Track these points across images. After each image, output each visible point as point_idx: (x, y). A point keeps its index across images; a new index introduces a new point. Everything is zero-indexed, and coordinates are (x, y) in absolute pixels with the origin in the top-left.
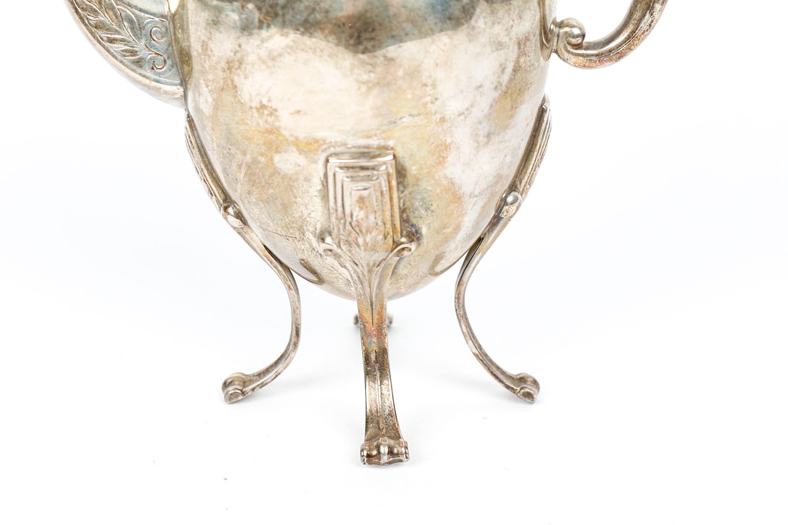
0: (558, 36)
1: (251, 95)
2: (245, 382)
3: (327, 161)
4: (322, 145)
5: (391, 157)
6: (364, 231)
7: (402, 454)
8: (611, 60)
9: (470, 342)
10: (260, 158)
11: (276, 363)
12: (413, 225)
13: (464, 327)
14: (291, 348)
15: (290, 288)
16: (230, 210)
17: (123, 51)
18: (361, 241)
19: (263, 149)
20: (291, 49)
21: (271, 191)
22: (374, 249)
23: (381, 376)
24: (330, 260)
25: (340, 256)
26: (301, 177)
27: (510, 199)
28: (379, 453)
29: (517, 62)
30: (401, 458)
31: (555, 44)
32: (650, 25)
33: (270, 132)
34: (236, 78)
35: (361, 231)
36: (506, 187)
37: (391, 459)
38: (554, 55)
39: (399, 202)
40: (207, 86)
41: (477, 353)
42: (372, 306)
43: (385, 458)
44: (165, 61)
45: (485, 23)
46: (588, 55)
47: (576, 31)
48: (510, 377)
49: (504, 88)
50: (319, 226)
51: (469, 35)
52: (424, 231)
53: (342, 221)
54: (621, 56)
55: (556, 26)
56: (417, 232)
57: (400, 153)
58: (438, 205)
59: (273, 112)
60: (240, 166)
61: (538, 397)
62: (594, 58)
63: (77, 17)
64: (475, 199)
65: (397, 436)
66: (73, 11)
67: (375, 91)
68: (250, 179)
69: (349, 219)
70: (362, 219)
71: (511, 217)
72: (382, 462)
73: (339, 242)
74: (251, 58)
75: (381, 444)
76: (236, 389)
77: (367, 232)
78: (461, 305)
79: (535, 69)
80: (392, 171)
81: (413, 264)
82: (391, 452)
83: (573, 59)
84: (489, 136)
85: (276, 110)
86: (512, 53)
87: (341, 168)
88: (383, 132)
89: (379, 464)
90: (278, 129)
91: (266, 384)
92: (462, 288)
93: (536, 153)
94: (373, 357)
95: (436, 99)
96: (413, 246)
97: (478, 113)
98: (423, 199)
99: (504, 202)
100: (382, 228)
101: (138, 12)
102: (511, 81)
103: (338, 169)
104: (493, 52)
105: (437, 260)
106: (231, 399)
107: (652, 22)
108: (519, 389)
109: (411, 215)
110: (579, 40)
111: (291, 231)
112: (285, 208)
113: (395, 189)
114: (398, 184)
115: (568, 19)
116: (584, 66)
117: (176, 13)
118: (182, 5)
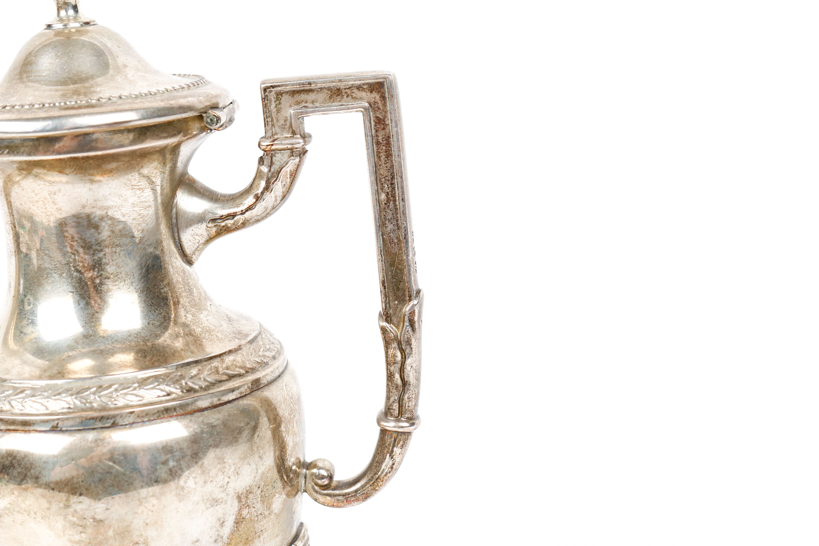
0: (305, 478)
8: (358, 500)
29: (239, 514)
31: (303, 485)
45: (196, 483)
46: (335, 495)
47: (324, 472)
51: (178, 495)
54: (367, 497)
55: (299, 467)
62: (341, 498)
79: (265, 517)
83: (321, 498)
86: (232, 507)
102: (232, 533)
104: (207, 508)
107: (393, 464)
110: (326, 482)
115: (315, 461)
116: (333, 506)
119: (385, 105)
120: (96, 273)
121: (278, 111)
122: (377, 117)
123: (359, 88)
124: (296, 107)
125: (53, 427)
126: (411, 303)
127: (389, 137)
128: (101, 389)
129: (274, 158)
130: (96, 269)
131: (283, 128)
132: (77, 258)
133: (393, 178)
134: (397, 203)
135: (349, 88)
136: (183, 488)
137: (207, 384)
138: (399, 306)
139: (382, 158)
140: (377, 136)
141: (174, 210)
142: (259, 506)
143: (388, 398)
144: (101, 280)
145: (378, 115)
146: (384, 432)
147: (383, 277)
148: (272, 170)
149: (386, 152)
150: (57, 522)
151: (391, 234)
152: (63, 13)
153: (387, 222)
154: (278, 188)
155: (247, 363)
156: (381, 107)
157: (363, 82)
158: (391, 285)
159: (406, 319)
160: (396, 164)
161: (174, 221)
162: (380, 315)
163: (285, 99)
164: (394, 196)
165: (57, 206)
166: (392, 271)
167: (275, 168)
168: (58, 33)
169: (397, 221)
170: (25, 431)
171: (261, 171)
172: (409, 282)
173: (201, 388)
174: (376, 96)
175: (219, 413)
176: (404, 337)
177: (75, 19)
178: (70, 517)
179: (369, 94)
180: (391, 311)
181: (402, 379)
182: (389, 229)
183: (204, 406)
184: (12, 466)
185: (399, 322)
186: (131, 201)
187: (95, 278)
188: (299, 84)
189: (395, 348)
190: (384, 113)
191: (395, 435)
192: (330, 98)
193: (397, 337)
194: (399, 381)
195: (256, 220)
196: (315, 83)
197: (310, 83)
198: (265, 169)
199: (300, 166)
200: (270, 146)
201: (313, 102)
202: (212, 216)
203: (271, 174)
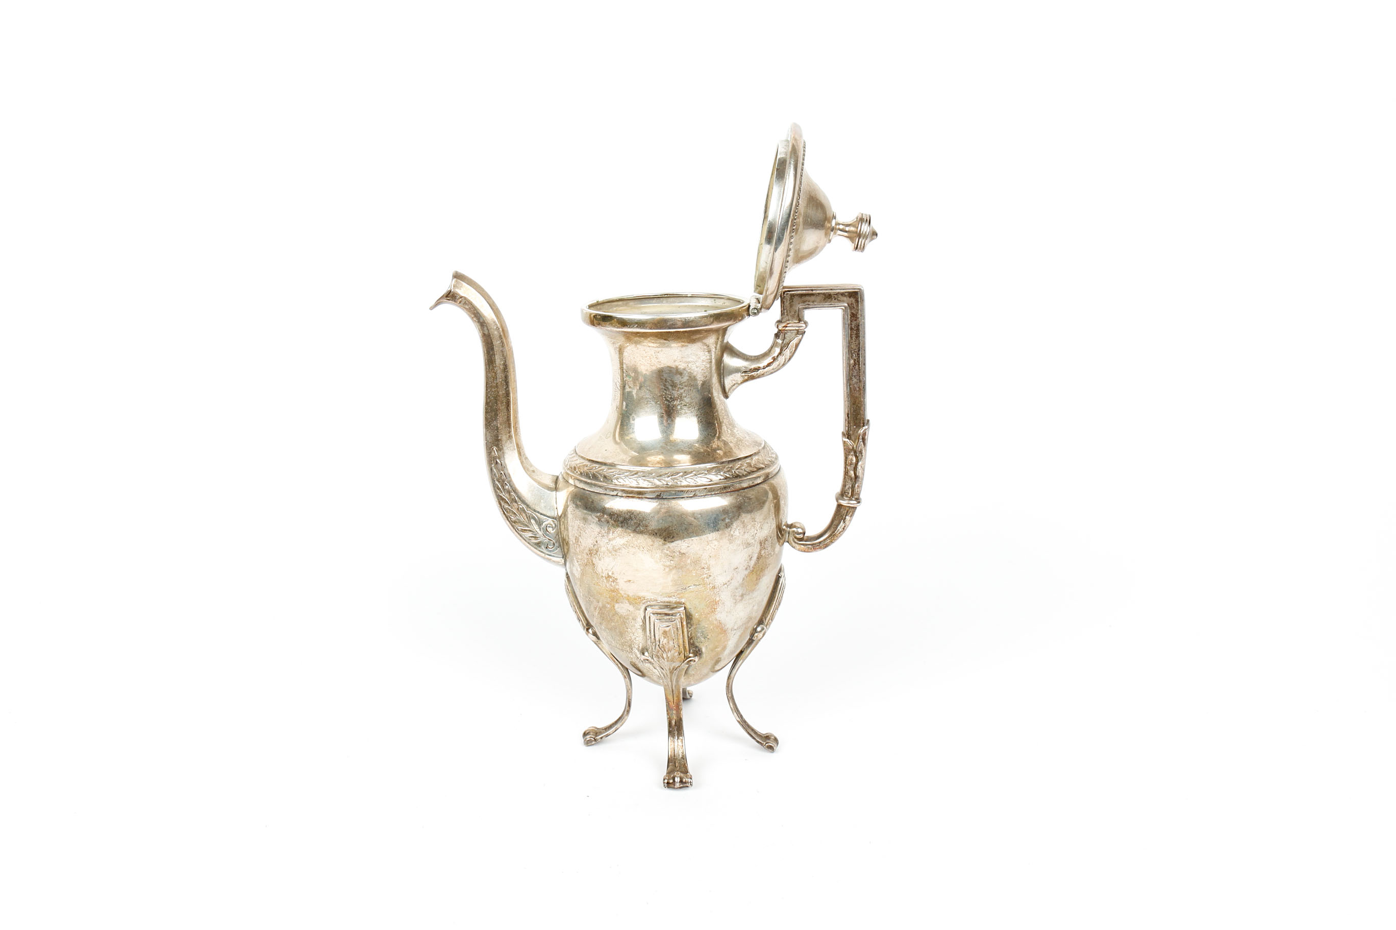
0: (789, 533)
1: (602, 570)
2: (596, 733)
3: (646, 609)
4: (642, 600)
5: (683, 608)
6: (666, 650)
7: (688, 782)
8: (820, 548)
9: (735, 714)
10: (607, 605)
11: (616, 722)
12: (696, 647)
13: (731, 704)
14: (625, 713)
15: (625, 677)
16: (590, 631)
17: (530, 537)
18: (665, 656)
19: (609, 600)
20: (626, 546)
21: (613, 624)
22: (672, 661)
23: (678, 734)
24: (647, 665)
25: (653, 664)
26: (631, 617)
27: (759, 629)
28: (674, 781)
29: (760, 553)
30: (687, 785)
31: (787, 538)
32: (844, 529)
33: (613, 591)
34: (594, 559)
35: (665, 650)
36: (757, 621)
37: (681, 785)
38: (786, 544)
39: (688, 633)
40: (578, 562)
41: (739, 720)
42: (673, 692)
43: (678, 785)
44: (554, 544)
45: (739, 533)
46: (807, 545)
47: (800, 530)
48: (760, 736)
49: (751, 568)
50: (641, 646)
51: (729, 540)
52: (704, 650)
53: (654, 644)
54: (826, 546)
55: (787, 527)
56: (699, 650)
57: (688, 606)
58: (712, 635)
59: (615, 580)
60: (595, 608)
61: (777, 749)
62: (810, 546)
63: (504, 516)
64: (735, 631)
65: (686, 772)
66: (503, 513)
67: (674, 572)
68: (601, 616)
69: (658, 643)
70: (666, 644)
71: (761, 639)
72: (676, 787)
73: (652, 656)
74: (603, 549)
75: (676, 776)
76: (591, 737)
77: (668, 651)
78: (730, 691)
80: (683, 616)
81: (697, 668)
82: (681, 781)
83: (798, 546)
84: (742, 596)
85: (617, 579)
86: (756, 549)
87: (653, 614)
88: (678, 594)
89: (674, 788)
90: (618, 590)
91: (610, 735)
92: (731, 681)
93: (775, 602)
94: (673, 722)
95: (710, 576)
96: (696, 659)
97: (735, 583)
98: (702, 632)
99: (755, 630)
100: (678, 649)
101: (539, 515)
102: (755, 564)
103: (651, 614)
104: (744, 549)
105: (718, 661)
106: (588, 743)
107: (845, 526)
108: (765, 743)
109: (695, 641)
110: (801, 536)
111: (625, 647)
112: (621, 634)
113: (685, 626)
114: (687, 624)
115: (795, 523)
116: (805, 551)
117: (561, 516)
118: (565, 513)
119: (858, 306)
120: (678, 402)
121: (791, 306)
122: (852, 313)
123: (842, 294)
124: (802, 304)
125: (657, 496)
126: (864, 428)
127: (859, 325)
128: (686, 474)
129: (786, 335)
130: (679, 400)
131: (793, 317)
132: (667, 392)
133: (859, 351)
134: (861, 366)
135: (837, 294)
136: (732, 536)
137: (746, 473)
138: (857, 429)
139: (853, 338)
140: (851, 324)
141: (722, 365)
142: (769, 548)
143: (844, 485)
144: (681, 407)
146: (839, 506)
147: (848, 411)
148: (784, 342)
149: (856, 334)
150: (656, 553)
151: (855, 385)
153: (853, 377)
154: (787, 353)
155: (765, 461)
156: (855, 307)
157: (845, 291)
158: (853, 416)
159: (861, 437)
160: (861, 342)
161: (722, 371)
162: (843, 434)
163: (796, 299)
164: (859, 362)
165: (658, 360)
166: (853, 408)
167: (786, 341)
169: (859, 377)
170: (639, 498)
171: (777, 342)
172: (864, 415)
173: (743, 475)
174: (852, 300)
175: (753, 491)
176: (858, 448)
178: (665, 551)
179: (848, 298)
180: (851, 432)
181: (855, 474)
182: (854, 382)
183: (745, 486)
184: (631, 518)
185: (855, 440)
186: (702, 358)
188: (806, 290)
189: (852, 455)
190: (856, 311)
191: (847, 509)
192: (824, 300)
193: (853, 448)
194: (853, 475)
195: (770, 373)
196: (815, 290)
197: (812, 290)
198: (780, 341)
199: (800, 340)
200: (783, 327)
201: (813, 302)
202: (744, 369)
203: (783, 345)
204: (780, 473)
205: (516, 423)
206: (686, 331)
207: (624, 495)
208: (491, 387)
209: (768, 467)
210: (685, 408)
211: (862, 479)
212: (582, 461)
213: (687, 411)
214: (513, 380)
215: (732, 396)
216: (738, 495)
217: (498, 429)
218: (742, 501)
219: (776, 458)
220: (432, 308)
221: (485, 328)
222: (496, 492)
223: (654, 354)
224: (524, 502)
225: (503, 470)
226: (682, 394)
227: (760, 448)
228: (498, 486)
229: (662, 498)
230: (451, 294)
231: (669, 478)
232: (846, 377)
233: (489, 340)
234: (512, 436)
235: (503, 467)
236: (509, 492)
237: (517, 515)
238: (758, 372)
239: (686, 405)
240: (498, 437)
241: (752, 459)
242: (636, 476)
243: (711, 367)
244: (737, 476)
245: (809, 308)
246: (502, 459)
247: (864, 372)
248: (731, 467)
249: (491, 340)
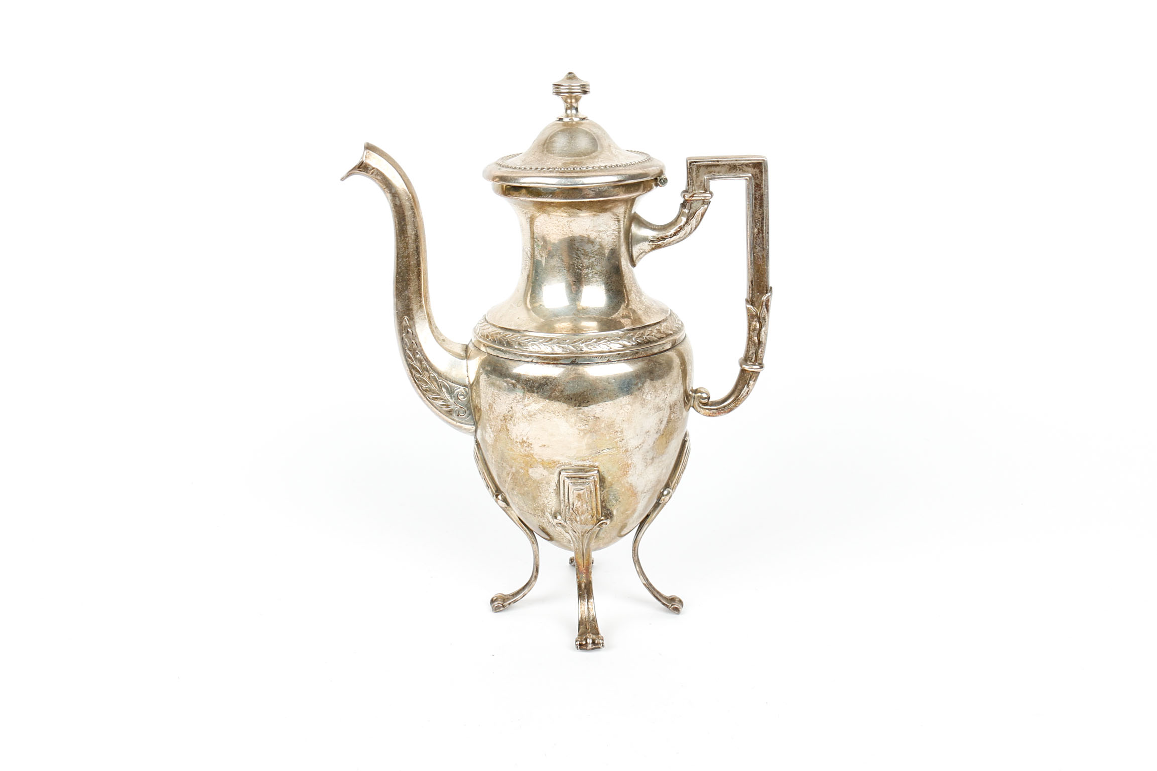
0: (694, 398)
1: (517, 435)
2: (504, 600)
3: (560, 473)
4: (557, 464)
5: (597, 472)
6: (580, 513)
7: (600, 644)
8: (725, 412)
9: (641, 577)
10: (520, 470)
11: (524, 588)
12: (608, 510)
13: (637, 567)
14: (533, 579)
15: (533, 543)
16: (500, 497)
17: (441, 405)
18: (578, 519)
19: (523, 465)
20: (541, 411)
21: (526, 489)
22: (585, 524)
23: (587, 598)
24: (559, 529)
25: (565, 527)
26: (545, 482)
27: (665, 493)
28: (587, 643)
29: (670, 417)
30: (599, 646)
31: (692, 402)
32: (747, 393)
33: (527, 456)
34: (508, 425)
35: (578, 513)
36: (663, 485)
37: (594, 647)
38: (691, 409)
39: (601, 497)
40: (491, 428)
41: (645, 582)
42: (583, 555)
43: (590, 646)
44: (465, 412)
46: (711, 409)
47: (705, 395)
48: (665, 598)
49: (662, 432)
50: (553, 510)
51: (641, 404)
52: (615, 513)
53: (567, 507)
54: (731, 410)
55: (693, 392)
56: (610, 513)
57: (602, 469)
58: (623, 498)
59: (530, 445)
60: (508, 474)
61: (682, 610)
62: (715, 411)
63: (415, 385)
64: (645, 494)
65: (597, 633)
66: (413, 381)
67: (588, 436)
68: (514, 482)
69: (571, 506)
70: (579, 507)
71: (666, 502)
72: (588, 648)
73: (565, 519)
74: (518, 415)
75: (588, 638)
76: (499, 604)
77: (582, 514)
78: (636, 555)
79: (680, 420)
80: (597, 479)
81: (608, 531)
82: (593, 643)
83: (703, 411)
84: (653, 459)
85: (531, 444)
86: (667, 412)
87: (568, 477)
88: (592, 458)
89: (587, 649)
90: (532, 455)
91: (518, 601)
92: (637, 544)
93: (681, 466)
94: (583, 585)
95: (623, 439)
96: (608, 522)
97: (646, 447)
98: (614, 495)
99: (662, 494)
100: (591, 512)
101: (451, 383)
102: (665, 428)
103: (566, 478)
104: (655, 412)
105: (623, 527)
106: (496, 609)
107: (748, 391)
108: (670, 605)
109: (607, 504)
110: (706, 401)
111: (537, 511)
112: (534, 499)
113: (598, 489)
114: (600, 486)
115: (700, 388)
116: (709, 416)
117: (473, 384)
118: (477, 381)
119: (761, 176)
120: (588, 270)
121: (697, 177)
122: (756, 183)
123: (747, 165)
124: (708, 175)
125: (572, 361)
126: (767, 295)
127: (762, 195)
128: (599, 340)
129: (692, 205)
130: (590, 268)
131: (699, 187)
133: (763, 220)
134: (764, 235)
135: (741, 165)
136: (644, 400)
137: (656, 339)
138: (761, 296)
139: (757, 208)
140: (755, 194)
141: (631, 235)
142: (678, 412)
143: (748, 351)
144: (592, 275)
145: (757, 182)
146: (743, 371)
147: (752, 278)
148: (691, 212)
149: (760, 204)
150: (572, 418)
151: (759, 253)
152: (569, 112)
153: (757, 246)
154: (693, 222)
155: (673, 327)
156: (759, 178)
157: (750, 162)
158: (756, 283)
159: (764, 304)
160: (765, 212)
161: (630, 240)
162: (747, 301)
163: (702, 169)
164: (762, 231)
165: (571, 229)
166: (757, 275)
167: (692, 210)
168: (566, 124)
169: (763, 245)
170: (554, 364)
171: (683, 212)
172: (767, 282)
173: (653, 341)
174: (757, 170)
175: (663, 356)
176: (762, 314)
177: (576, 116)
178: (580, 415)
179: (752, 169)
180: (755, 299)
181: (759, 340)
182: (757, 250)
183: (656, 352)
184: (546, 384)
185: (759, 306)
186: (612, 228)
187: (589, 273)
188: (711, 161)
189: (756, 322)
190: (760, 181)
191: (751, 373)
192: (729, 170)
193: (757, 314)
194: (757, 341)
195: (676, 241)
196: (721, 161)
197: (718, 161)
198: (686, 211)
199: (706, 210)
200: (690, 197)
201: (719, 172)
202: (650, 238)
203: (689, 214)
204: (686, 338)
205: (426, 293)
206: (599, 201)
207: (539, 361)
208: (403, 257)
209: (676, 333)
210: (596, 276)
211: (765, 344)
212: (494, 329)
213: (598, 279)
214: (423, 250)
215: (639, 264)
216: (649, 360)
217: (409, 298)
218: (653, 366)
219: (682, 325)
220: (342, 179)
221: (397, 199)
222: (407, 361)
223: (566, 224)
224: (435, 370)
225: (414, 340)
226: (593, 262)
227: (668, 315)
228: (409, 355)
229: (577, 364)
230: (363, 165)
231: (583, 344)
232: (750, 245)
233: (401, 210)
234: (423, 306)
235: (415, 336)
236: (420, 361)
237: (428, 383)
238: (665, 241)
239: (597, 274)
240: (409, 306)
241: (661, 325)
242: (550, 342)
243: (619, 237)
244: (649, 342)
245: (714, 179)
246: (413, 328)
247: (768, 241)
248: (642, 333)
249: (403, 211)
